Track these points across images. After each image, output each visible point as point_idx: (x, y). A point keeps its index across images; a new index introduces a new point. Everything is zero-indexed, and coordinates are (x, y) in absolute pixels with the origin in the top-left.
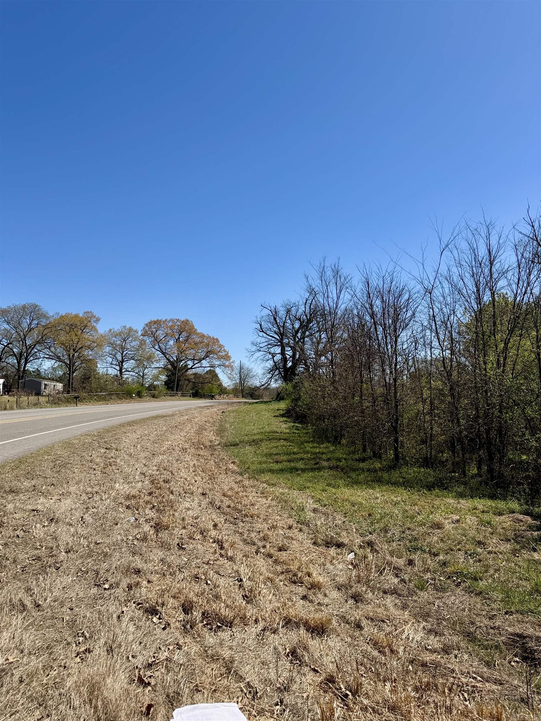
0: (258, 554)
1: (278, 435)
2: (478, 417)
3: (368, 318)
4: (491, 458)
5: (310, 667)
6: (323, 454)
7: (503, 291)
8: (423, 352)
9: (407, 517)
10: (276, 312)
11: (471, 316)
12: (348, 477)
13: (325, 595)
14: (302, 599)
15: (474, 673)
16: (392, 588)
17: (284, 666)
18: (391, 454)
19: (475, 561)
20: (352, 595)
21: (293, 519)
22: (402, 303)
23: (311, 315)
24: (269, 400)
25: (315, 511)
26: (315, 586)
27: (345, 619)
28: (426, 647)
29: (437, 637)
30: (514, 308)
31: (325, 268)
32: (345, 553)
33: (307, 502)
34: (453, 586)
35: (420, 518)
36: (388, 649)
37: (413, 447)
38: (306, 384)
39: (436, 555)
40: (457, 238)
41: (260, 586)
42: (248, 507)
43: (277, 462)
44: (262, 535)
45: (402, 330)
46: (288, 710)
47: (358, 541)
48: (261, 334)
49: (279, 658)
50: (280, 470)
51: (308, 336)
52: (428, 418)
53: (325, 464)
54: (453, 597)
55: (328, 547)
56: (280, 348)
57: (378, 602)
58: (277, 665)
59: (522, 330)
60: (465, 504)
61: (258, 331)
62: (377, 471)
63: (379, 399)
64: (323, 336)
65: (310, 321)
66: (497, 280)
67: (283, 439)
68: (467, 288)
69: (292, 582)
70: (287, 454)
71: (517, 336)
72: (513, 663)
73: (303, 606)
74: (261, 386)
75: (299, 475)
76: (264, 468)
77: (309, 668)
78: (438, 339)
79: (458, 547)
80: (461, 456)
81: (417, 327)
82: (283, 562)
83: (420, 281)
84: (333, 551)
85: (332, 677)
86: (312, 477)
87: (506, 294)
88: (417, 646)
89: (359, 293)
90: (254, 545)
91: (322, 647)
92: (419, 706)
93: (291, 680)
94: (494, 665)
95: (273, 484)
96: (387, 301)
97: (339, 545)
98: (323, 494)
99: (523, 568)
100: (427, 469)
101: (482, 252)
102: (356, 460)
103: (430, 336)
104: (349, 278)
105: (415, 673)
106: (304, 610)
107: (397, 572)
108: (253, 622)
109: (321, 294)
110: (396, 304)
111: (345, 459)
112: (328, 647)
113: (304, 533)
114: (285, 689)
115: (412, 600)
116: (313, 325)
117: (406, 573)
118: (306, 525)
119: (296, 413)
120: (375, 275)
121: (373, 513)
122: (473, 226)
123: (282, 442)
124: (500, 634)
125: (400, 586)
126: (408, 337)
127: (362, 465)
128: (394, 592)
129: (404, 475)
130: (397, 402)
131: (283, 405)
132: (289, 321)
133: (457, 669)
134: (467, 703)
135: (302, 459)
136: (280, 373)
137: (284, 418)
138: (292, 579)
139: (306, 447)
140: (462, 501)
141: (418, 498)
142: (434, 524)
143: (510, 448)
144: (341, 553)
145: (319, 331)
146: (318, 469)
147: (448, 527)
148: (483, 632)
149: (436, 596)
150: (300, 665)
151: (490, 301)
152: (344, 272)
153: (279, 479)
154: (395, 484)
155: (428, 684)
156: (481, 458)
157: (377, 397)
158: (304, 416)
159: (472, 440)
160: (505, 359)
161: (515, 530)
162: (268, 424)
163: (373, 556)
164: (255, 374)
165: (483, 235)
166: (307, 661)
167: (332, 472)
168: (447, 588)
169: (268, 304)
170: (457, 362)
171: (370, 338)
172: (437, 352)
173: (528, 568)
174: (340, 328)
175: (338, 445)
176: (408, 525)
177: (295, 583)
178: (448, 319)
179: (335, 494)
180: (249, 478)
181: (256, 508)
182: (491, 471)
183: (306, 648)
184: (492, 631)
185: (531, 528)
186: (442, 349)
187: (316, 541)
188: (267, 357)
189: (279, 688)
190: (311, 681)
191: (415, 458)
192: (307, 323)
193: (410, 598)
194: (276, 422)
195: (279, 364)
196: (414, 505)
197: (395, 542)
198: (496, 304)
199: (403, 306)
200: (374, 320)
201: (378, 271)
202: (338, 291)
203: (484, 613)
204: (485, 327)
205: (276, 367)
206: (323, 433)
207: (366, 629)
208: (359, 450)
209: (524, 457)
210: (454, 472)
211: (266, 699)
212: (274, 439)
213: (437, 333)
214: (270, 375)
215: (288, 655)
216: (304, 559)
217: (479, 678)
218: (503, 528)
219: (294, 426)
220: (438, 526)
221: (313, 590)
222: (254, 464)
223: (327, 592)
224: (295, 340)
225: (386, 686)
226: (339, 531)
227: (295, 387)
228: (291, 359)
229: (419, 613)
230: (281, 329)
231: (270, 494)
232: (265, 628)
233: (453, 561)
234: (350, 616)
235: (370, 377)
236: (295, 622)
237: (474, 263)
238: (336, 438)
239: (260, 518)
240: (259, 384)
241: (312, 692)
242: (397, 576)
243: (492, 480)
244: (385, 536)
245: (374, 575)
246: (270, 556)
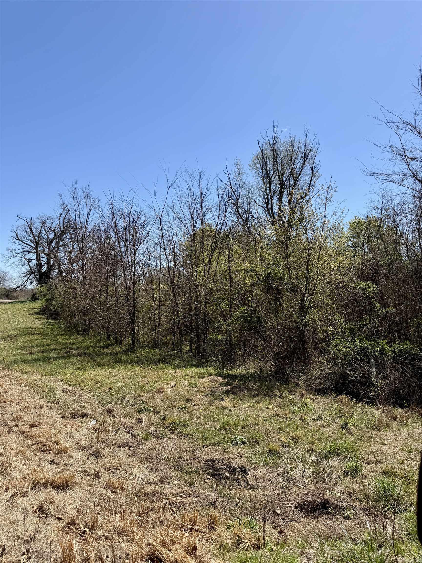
0: (10, 433)
1: (32, 330)
2: (191, 310)
3: (113, 234)
4: (198, 339)
5: (55, 517)
6: (73, 344)
7: (209, 222)
8: (155, 263)
9: (139, 387)
10: (32, 224)
11: (187, 238)
12: (94, 361)
13: (71, 457)
14: (50, 463)
15: (181, 492)
16: (125, 442)
17: (32, 521)
18: (129, 340)
19: (185, 413)
20: (93, 453)
21: (44, 400)
22: (139, 225)
23: (64, 228)
24: (24, 300)
25: (64, 391)
26: (62, 451)
27: (86, 472)
28: (148, 481)
29: (157, 473)
30: (215, 234)
31: (77, 190)
32: (88, 421)
33: (57, 385)
34: (169, 434)
35: (148, 386)
36: (120, 489)
37: (146, 334)
38: (60, 287)
39: (158, 413)
40: (179, 179)
41: (11, 459)
42: (2, 394)
43: (31, 353)
44: (14, 416)
45: (140, 245)
46: (34, 556)
47: (99, 410)
48: (17, 241)
49: (28, 516)
50: (34, 360)
51: (61, 246)
52: (157, 311)
53: (75, 352)
54: (169, 442)
55: (74, 418)
56: (36, 255)
57: (113, 454)
58: (25, 522)
59: (220, 249)
60: (181, 372)
61: (14, 239)
62: (118, 354)
63: (121, 298)
64: (75, 246)
65: (63, 233)
66: (205, 213)
67: (37, 334)
68: (185, 217)
69: (42, 451)
70: (40, 346)
71: (217, 253)
72: (206, 480)
73: (51, 469)
74: (16, 288)
75: (51, 363)
76: (18, 360)
77: (53, 518)
78: (165, 253)
79: (174, 404)
80: (179, 338)
81: (150, 244)
82: (34, 435)
83: (153, 208)
84: (78, 421)
85: (73, 520)
86: (62, 363)
87: (211, 224)
88: (141, 482)
89: (106, 214)
90: (7, 425)
91: (65, 499)
92: (140, 526)
93: (38, 531)
94: (194, 484)
95: (26, 373)
96: (128, 222)
97: (84, 416)
98: (72, 377)
99: (216, 413)
100: (155, 349)
101: (196, 192)
102: (102, 347)
103: (159, 251)
104: (97, 201)
105: (139, 503)
106: (51, 472)
107: (129, 429)
108: (3, 490)
109: (74, 211)
110: (135, 224)
111: (92, 347)
112: (71, 497)
113: (54, 410)
114: (31, 540)
115: (139, 449)
116: (66, 237)
117: (136, 429)
118: (56, 404)
119: (50, 310)
120: (118, 200)
121: (112, 387)
122: (191, 172)
123: (36, 336)
124: (199, 462)
125: (131, 440)
126: (144, 251)
127: (105, 351)
128: (127, 445)
129: (138, 355)
130: (135, 301)
131: (38, 305)
132: (44, 232)
133: (169, 493)
134: (175, 515)
135: (54, 349)
136: (35, 277)
137: (38, 316)
138: (41, 449)
139: (58, 340)
140: (178, 371)
141: (147, 371)
142: (158, 389)
143: (211, 330)
144: (85, 422)
145: (72, 242)
146: (68, 357)
147: (168, 390)
148: (188, 462)
149: (157, 442)
150: (46, 517)
151: (200, 228)
152: (93, 195)
153: (33, 367)
154: (132, 363)
155: (148, 507)
156: (192, 339)
157: (120, 297)
158: (58, 314)
159: (186, 326)
160: (209, 269)
161: (211, 388)
162: (23, 321)
163: (111, 420)
164: (11, 277)
165: (197, 180)
166: (52, 513)
167: (80, 359)
168: (165, 436)
169: (23, 216)
170: (178, 271)
171: (115, 250)
172: (164, 263)
173: (218, 413)
174: (90, 240)
175: (86, 336)
176: (139, 393)
177: (44, 451)
178: (173, 239)
179: (82, 376)
180: (3, 369)
181: (10, 394)
182: (198, 348)
183: (51, 503)
184: (194, 461)
185: (221, 384)
186: (168, 261)
187: (64, 415)
188: (23, 263)
189: (26, 540)
190: (55, 528)
191: (147, 342)
192: (61, 234)
193: (138, 448)
194: (31, 319)
195: (34, 269)
196: (144, 377)
197: (128, 407)
198: (204, 230)
199: (140, 227)
200: (118, 236)
201: (121, 198)
202: (88, 210)
203: (189, 449)
204: (197, 247)
205: (31, 271)
206: (74, 327)
207: (103, 478)
208: (104, 339)
209: (219, 337)
210: (174, 350)
211: (13, 553)
212: (28, 334)
213: (165, 249)
214: (26, 279)
215: (36, 512)
216: (53, 430)
217: (184, 496)
218: (204, 387)
219: (47, 322)
220: (161, 391)
221: (60, 455)
222: (8, 356)
223: (72, 454)
224: (49, 248)
225: (117, 517)
226: (84, 404)
227: (49, 289)
228: (46, 264)
229: (144, 458)
230: (37, 238)
231: (23, 381)
232: (15, 493)
233: (170, 415)
234: (90, 470)
235: (115, 281)
236: (42, 483)
237: (190, 199)
238: (85, 330)
239: (13, 402)
240: (15, 286)
241: (56, 536)
242: (129, 432)
243: (198, 354)
244: (121, 404)
245: (111, 434)
246: (22, 433)
